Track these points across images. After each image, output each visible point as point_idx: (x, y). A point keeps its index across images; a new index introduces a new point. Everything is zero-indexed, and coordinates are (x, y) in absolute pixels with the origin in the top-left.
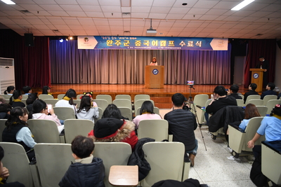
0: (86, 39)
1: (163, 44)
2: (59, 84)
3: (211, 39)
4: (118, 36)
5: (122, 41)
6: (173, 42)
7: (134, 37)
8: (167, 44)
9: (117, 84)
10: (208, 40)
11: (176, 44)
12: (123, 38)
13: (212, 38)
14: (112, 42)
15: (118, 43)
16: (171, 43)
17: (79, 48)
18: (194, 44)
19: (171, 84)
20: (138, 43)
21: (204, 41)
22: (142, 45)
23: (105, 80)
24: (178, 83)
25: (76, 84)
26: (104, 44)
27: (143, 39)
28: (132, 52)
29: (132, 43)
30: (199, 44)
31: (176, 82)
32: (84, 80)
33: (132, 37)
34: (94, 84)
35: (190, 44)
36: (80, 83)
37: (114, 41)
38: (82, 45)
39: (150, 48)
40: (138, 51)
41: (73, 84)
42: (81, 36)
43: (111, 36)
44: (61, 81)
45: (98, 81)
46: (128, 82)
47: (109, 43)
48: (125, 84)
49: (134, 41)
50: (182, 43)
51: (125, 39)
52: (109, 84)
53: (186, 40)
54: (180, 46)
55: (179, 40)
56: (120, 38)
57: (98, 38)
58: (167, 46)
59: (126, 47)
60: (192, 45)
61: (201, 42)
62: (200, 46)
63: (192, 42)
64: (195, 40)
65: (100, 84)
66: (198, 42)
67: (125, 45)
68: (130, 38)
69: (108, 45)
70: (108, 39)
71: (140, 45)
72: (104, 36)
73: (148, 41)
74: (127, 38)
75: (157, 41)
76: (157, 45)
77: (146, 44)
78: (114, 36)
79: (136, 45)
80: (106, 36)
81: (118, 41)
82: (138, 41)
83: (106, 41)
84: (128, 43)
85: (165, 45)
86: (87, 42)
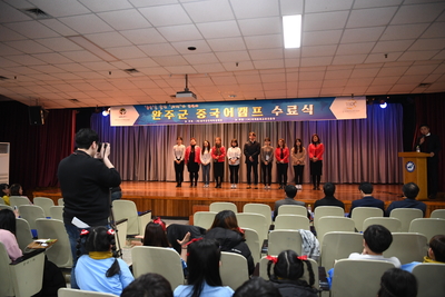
0: (122, 110)
1: (241, 114)
4: (167, 104)
5: (176, 110)
6: (259, 108)
7: (195, 103)
8: (250, 112)
10: (325, 101)
11: (267, 112)
12: (178, 107)
13: (333, 98)
14: (160, 113)
15: (170, 115)
16: (257, 110)
17: (112, 125)
18: (299, 110)
20: (201, 114)
21: (318, 103)
22: (208, 116)
23: (171, 175)
25: (128, 181)
26: (148, 117)
27: (208, 106)
29: (192, 114)
30: (309, 109)
32: (140, 175)
33: (191, 103)
34: (156, 181)
35: (292, 110)
37: (163, 112)
38: (117, 120)
39: (220, 121)
41: (123, 181)
42: (114, 107)
43: (158, 105)
47: (156, 115)
49: (195, 111)
50: (277, 110)
51: (181, 108)
53: (284, 104)
54: (274, 115)
55: (271, 105)
56: (173, 107)
57: (140, 108)
58: (250, 116)
59: (183, 121)
60: (294, 113)
61: (311, 106)
62: (311, 113)
63: (295, 107)
64: (300, 103)
65: (165, 181)
66: (305, 106)
67: (180, 118)
68: (189, 106)
69: (154, 118)
70: (154, 110)
71: (204, 117)
72: (149, 105)
73: (217, 110)
74: (184, 106)
75: (231, 109)
76: (232, 115)
77: (214, 114)
78: (163, 104)
79: (198, 117)
80: (152, 105)
81: (169, 112)
82: (201, 111)
83: (151, 112)
84: (185, 113)
85: (246, 115)
86: (123, 115)
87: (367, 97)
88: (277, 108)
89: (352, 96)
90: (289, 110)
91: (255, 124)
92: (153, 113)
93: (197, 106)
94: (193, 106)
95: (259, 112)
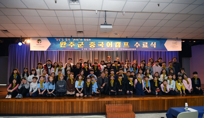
0: (39, 40)
1: (117, 46)
3: (166, 40)
4: (71, 38)
5: (76, 42)
6: (127, 43)
7: (88, 38)
8: (122, 45)
10: (162, 40)
11: (131, 45)
12: (77, 40)
14: (65, 43)
15: (72, 45)
16: (126, 44)
17: (31, 49)
18: (149, 45)
20: (92, 45)
21: (158, 42)
26: (57, 45)
27: (97, 40)
29: (87, 45)
30: (154, 45)
33: (86, 38)
35: (145, 45)
37: (68, 42)
39: (104, 49)
40: (94, 52)
42: (34, 38)
43: (64, 38)
47: (62, 45)
49: (89, 43)
50: (137, 44)
51: (80, 41)
53: (141, 41)
54: (135, 47)
55: (134, 41)
56: (75, 40)
57: (52, 39)
58: (122, 47)
59: (80, 49)
60: (146, 46)
61: (155, 43)
62: (155, 47)
63: (147, 43)
64: (149, 41)
66: (152, 43)
67: (79, 47)
68: (85, 40)
69: (61, 46)
70: (61, 41)
71: (94, 46)
72: (58, 38)
73: (103, 43)
74: (81, 40)
75: (111, 42)
76: (111, 46)
77: (101, 45)
78: (68, 38)
79: (91, 46)
80: (60, 38)
81: (72, 43)
82: (92, 43)
83: (59, 42)
84: (82, 44)
85: (120, 47)
86: (39, 44)
87: (182, 40)
88: (137, 43)
89: (177, 39)
90: (143, 45)
91: (126, 52)
92: (61, 43)
93: (90, 40)
94: (87, 40)
95: (127, 45)
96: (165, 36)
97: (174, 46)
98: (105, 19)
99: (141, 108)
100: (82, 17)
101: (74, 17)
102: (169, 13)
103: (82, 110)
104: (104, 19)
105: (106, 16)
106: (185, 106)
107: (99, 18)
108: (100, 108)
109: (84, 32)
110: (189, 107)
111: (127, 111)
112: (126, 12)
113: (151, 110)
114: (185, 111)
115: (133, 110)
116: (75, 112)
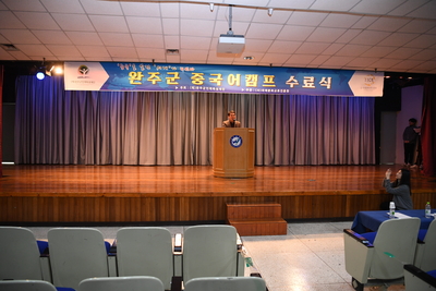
0: (82, 68)
1: (250, 83)
2: (35, 164)
3: (351, 72)
4: (153, 64)
5: (162, 72)
6: (272, 77)
8: (260, 82)
9: (156, 165)
10: (344, 74)
11: (280, 82)
12: (166, 68)
14: (140, 76)
15: (154, 78)
16: (268, 79)
17: (67, 88)
18: (316, 82)
19: (263, 165)
20: (197, 79)
21: (337, 76)
22: (206, 83)
23: (130, 157)
24: (277, 163)
25: (71, 164)
26: (123, 80)
27: (207, 70)
28: (185, 96)
29: (186, 78)
30: (327, 82)
31: (273, 161)
32: (88, 157)
33: (185, 65)
34: (109, 165)
35: (308, 83)
36: (81, 164)
37: (145, 73)
38: (73, 81)
39: (222, 90)
40: (198, 95)
41: (64, 165)
42: (71, 63)
43: (138, 64)
44: (41, 159)
45: (116, 159)
46: (178, 160)
47: (134, 78)
48: (172, 165)
49: (188, 75)
50: (292, 81)
51: (170, 70)
52: (138, 165)
53: (300, 74)
54: (288, 87)
55: (286, 74)
56: (160, 68)
57: (110, 66)
58: (259, 86)
59: (172, 87)
60: (311, 86)
61: (329, 79)
62: (328, 87)
63: (312, 79)
64: (317, 75)
65: (121, 165)
66: (324, 79)
67: (168, 82)
68: (182, 68)
69: (132, 82)
70: (131, 70)
71: (201, 83)
72: (124, 63)
73: (219, 75)
74: (175, 68)
75: (238, 75)
76: (238, 84)
77: (215, 80)
78: (145, 64)
79: (194, 82)
80: (128, 63)
81: (153, 75)
82: (197, 75)
83: (127, 73)
84: (176, 77)
85: (255, 85)
86: (84, 75)
87: (386, 74)
88: (292, 78)
89: (375, 72)
90: (305, 81)
91: (266, 97)
92: (130, 74)
93: (192, 69)
94: (187, 69)
95: (271, 81)
96: (350, 66)
97: (367, 87)
98: (230, 24)
99: (297, 211)
100: (180, 18)
101: (161, 18)
102: (364, 15)
103: (177, 215)
104: (227, 24)
105: (231, 17)
106: (388, 209)
107: (216, 20)
108: (215, 211)
109: (181, 52)
110: (397, 210)
111: (272, 217)
112: (275, 9)
113: (318, 216)
114: (388, 217)
115: (282, 216)
116: (163, 220)
